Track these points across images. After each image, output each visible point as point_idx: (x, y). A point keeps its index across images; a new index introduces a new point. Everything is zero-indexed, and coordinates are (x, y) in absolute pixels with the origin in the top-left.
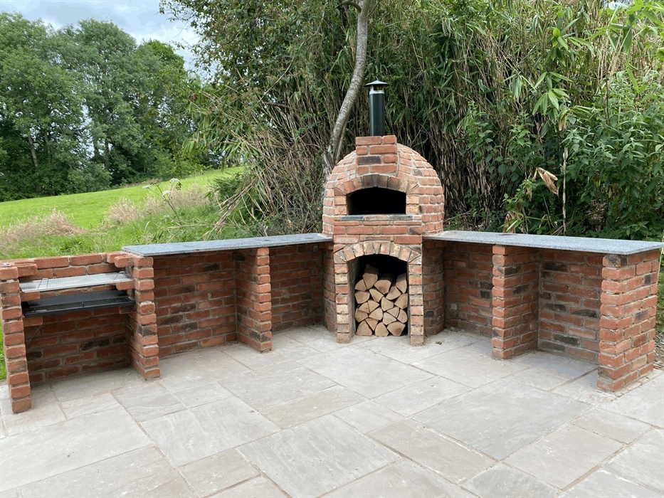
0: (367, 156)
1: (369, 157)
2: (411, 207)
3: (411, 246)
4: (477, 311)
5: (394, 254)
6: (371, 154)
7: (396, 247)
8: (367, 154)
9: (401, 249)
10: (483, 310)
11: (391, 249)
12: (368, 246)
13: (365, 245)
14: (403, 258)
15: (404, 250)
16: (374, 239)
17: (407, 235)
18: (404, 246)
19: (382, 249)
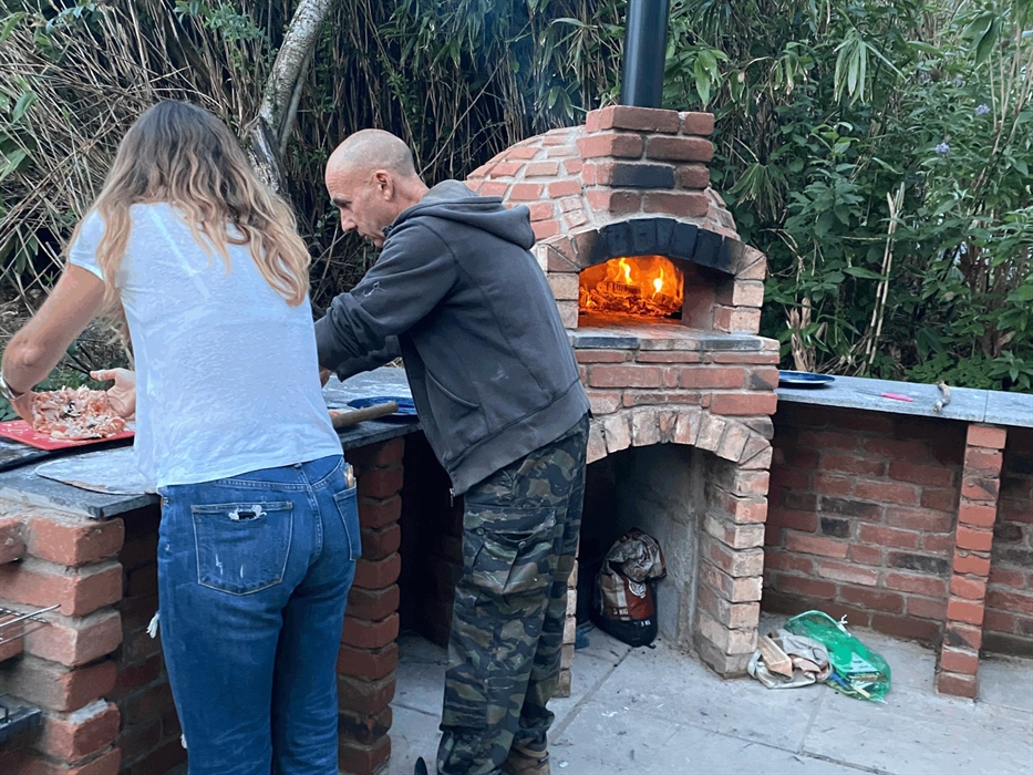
0: (638, 163)
1: (645, 166)
2: (743, 315)
3: (750, 421)
4: (807, 566)
5: (707, 443)
6: (649, 158)
7: (716, 423)
8: (638, 158)
9: (726, 430)
10: (825, 565)
11: (702, 428)
12: (643, 422)
13: (636, 420)
14: (729, 454)
15: (734, 431)
16: (659, 400)
17: (744, 392)
18: (732, 421)
19: (680, 430)
